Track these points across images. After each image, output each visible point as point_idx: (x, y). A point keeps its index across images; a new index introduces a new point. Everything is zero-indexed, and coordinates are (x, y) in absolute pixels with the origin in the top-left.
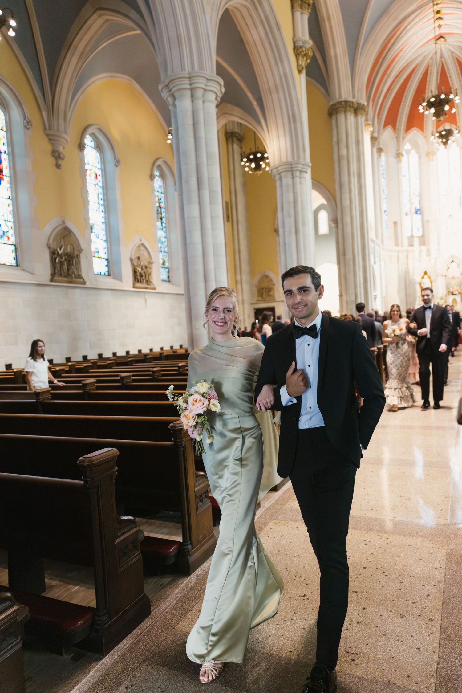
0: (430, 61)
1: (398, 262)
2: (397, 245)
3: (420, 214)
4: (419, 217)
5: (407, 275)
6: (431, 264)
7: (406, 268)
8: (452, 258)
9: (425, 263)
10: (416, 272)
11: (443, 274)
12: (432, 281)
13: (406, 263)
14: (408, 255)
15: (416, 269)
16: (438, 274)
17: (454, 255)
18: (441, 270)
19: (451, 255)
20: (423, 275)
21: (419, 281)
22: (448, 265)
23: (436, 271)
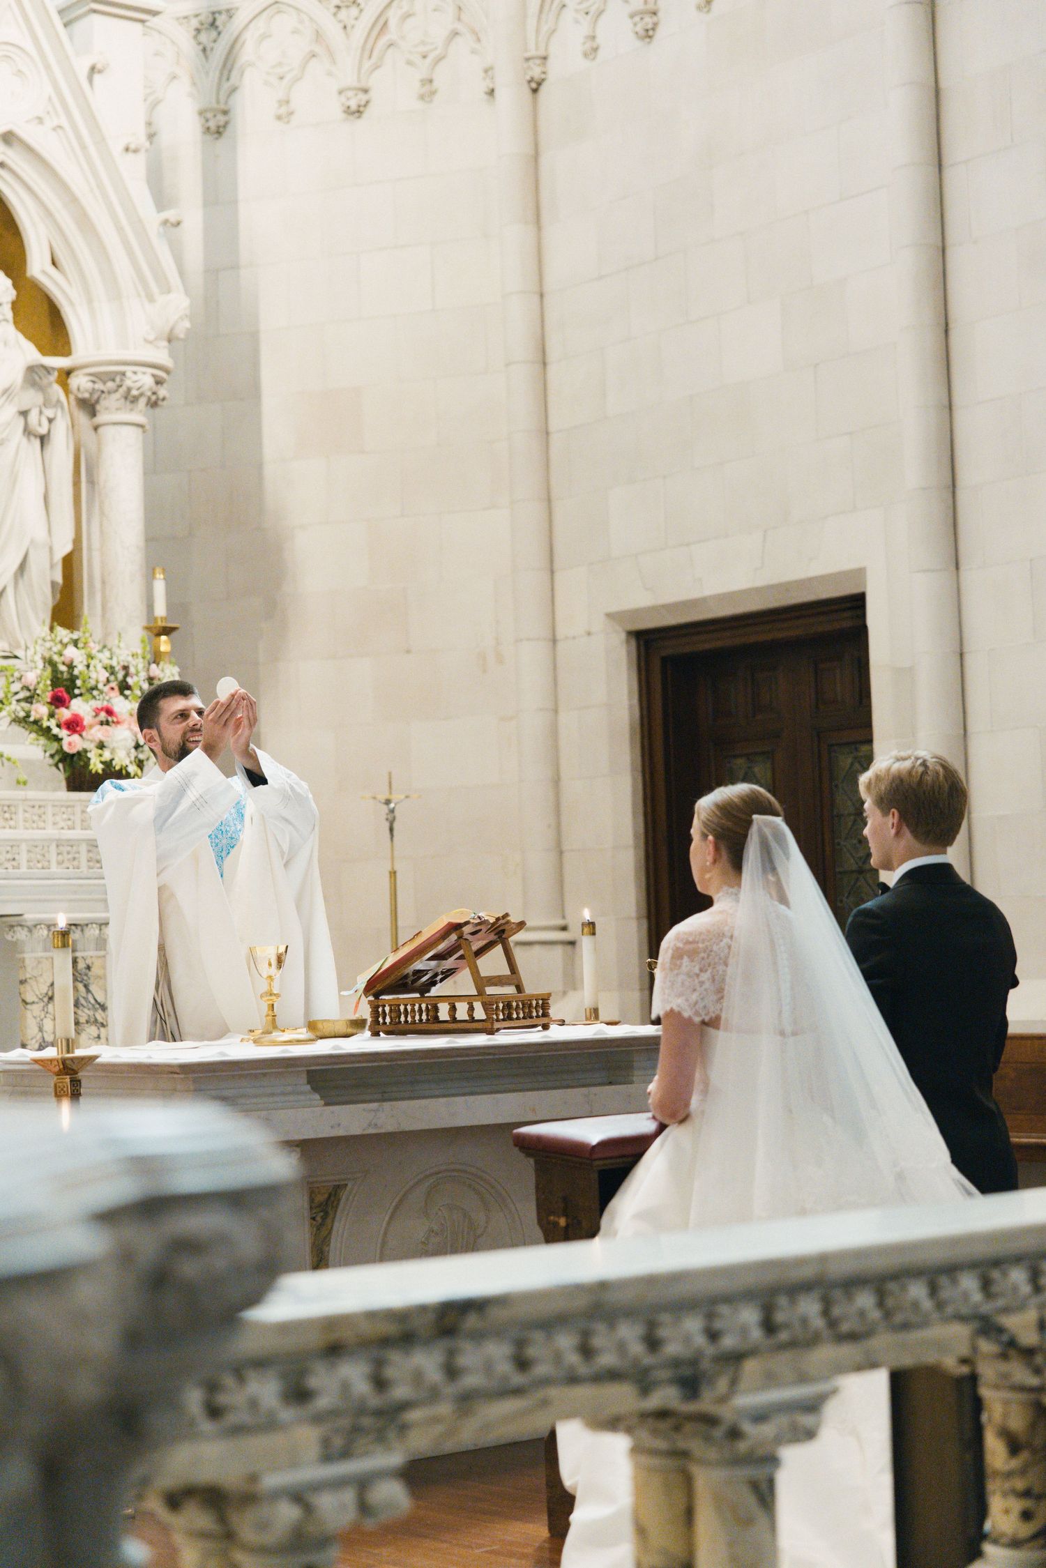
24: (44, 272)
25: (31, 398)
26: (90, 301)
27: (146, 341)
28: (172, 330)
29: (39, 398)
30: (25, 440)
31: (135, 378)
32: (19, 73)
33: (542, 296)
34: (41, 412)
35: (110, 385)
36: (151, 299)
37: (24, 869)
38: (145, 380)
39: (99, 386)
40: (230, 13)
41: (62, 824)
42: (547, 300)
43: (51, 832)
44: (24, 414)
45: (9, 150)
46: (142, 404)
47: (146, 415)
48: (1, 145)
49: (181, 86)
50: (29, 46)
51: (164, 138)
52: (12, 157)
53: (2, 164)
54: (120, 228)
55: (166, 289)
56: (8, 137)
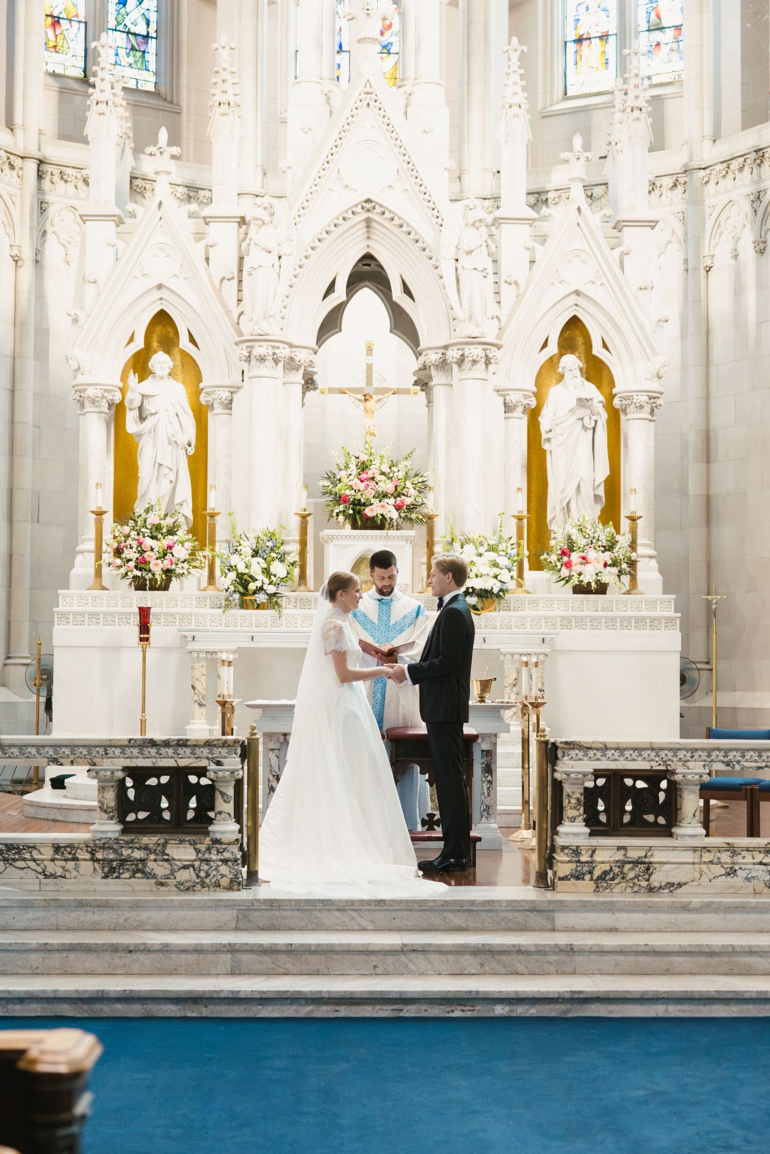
5: (31, 353)
6: (207, 259)
7: (23, 297)
8: (365, 230)
9: (162, 250)
10: (88, 315)
11: (294, 349)
12: (210, 398)
13: (27, 254)
14: (49, 198)
15: (90, 290)
16: (256, 344)
17: (378, 210)
18: (282, 315)
19: (363, 208)
20: (139, 344)
21: (106, 390)
22: (331, 288)
23: (242, 316)
24: (598, 351)
25: (582, 412)
26: (621, 363)
27: (646, 379)
28: (658, 373)
29: (589, 412)
30: (583, 431)
31: (637, 398)
32: (584, 262)
34: (590, 418)
35: (629, 402)
36: (649, 360)
37: (528, 629)
38: (644, 398)
39: (624, 402)
40: (765, 191)
41: (562, 609)
43: (542, 613)
44: (582, 419)
45: (578, 298)
46: (647, 409)
47: (652, 412)
48: (574, 297)
49: (748, 229)
50: (587, 249)
51: (742, 257)
52: (581, 301)
53: (576, 305)
54: (633, 328)
55: (655, 354)
56: (577, 293)
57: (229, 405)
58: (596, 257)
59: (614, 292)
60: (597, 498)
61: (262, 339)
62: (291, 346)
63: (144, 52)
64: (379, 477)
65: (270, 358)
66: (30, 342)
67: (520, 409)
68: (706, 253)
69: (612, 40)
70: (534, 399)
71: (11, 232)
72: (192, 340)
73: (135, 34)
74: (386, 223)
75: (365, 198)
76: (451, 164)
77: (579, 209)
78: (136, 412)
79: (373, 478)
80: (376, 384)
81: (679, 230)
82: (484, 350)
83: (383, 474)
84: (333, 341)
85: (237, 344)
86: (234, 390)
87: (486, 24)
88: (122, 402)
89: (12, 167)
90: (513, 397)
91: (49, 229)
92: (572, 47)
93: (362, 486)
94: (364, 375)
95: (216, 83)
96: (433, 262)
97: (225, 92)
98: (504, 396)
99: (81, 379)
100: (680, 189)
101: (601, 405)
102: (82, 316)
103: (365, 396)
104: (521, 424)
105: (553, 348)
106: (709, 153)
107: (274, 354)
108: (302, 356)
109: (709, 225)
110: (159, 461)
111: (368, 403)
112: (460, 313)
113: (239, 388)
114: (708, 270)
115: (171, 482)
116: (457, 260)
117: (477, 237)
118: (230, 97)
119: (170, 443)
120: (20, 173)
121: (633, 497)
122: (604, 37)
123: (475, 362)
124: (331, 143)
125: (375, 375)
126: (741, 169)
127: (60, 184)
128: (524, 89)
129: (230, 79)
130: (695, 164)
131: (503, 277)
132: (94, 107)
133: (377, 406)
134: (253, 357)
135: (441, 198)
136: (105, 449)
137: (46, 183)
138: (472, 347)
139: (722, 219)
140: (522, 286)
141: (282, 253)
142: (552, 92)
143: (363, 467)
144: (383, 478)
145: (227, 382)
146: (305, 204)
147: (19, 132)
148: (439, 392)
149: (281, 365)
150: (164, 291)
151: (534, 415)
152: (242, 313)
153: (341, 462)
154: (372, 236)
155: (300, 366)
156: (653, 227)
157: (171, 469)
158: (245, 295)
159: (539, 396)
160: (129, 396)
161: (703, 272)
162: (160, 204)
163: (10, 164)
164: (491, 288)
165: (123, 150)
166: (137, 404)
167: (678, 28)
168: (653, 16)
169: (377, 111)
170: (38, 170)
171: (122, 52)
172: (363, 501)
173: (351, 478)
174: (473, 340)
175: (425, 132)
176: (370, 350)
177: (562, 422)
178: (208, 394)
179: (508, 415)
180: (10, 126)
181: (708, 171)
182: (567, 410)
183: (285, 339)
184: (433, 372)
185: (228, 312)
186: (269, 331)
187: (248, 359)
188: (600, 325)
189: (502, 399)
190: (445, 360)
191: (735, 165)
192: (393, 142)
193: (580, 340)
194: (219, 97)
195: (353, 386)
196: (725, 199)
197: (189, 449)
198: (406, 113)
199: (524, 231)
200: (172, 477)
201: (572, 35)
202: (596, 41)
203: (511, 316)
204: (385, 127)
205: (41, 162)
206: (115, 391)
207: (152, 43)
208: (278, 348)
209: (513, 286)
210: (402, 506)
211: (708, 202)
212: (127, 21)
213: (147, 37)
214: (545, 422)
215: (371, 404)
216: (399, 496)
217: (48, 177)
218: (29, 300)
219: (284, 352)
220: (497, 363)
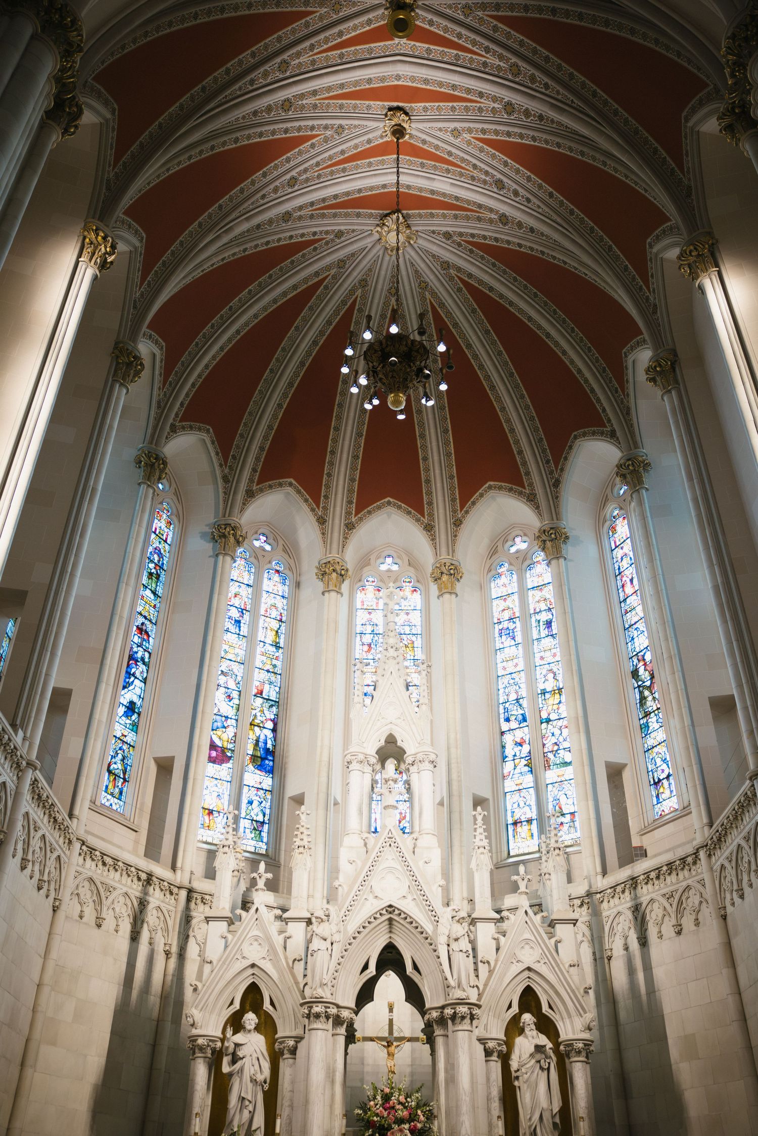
0: (359, 292)
1: (135, 937)
2: (152, 850)
3: (271, 771)
4: (267, 782)
5: (169, 1018)
6: (285, 948)
7: (169, 978)
8: (388, 926)
9: (256, 940)
10: (204, 985)
11: (340, 1009)
12: (281, 1047)
13: (174, 949)
14: (193, 914)
15: (207, 968)
16: (314, 1005)
17: (397, 912)
18: (332, 984)
19: (387, 911)
20: (237, 1005)
21: (211, 1040)
22: (366, 967)
23: (307, 987)
24: (546, 1011)
25: (538, 1056)
26: (563, 1019)
27: (581, 1030)
28: (589, 1026)
29: (543, 1056)
30: (540, 1071)
31: (577, 1045)
32: (532, 947)
33: (740, 994)
34: (545, 1061)
35: (570, 1048)
36: (582, 1017)
38: (581, 1045)
39: (567, 1049)
40: (641, 904)
42: (742, 994)
44: (539, 1062)
45: (530, 973)
46: (584, 1054)
47: (587, 1057)
48: (527, 972)
49: (632, 930)
50: (533, 939)
51: (631, 949)
52: (532, 975)
53: (529, 978)
54: (568, 993)
55: (585, 1012)
56: (529, 969)
57: (293, 1051)
58: (539, 944)
59: (553, 968)
60: (555, 1124)
61: (318, 1001)
62: (338, 1006)
63: (261, 831)
64: (398, 1107)
65: (323, 1015)
66: (170, 1010)
67: (495, 1054)
68: (607, 947)
69: (535, 822)
70: (504, 1046)
71: (166, 935)
72: (272, 1004)
73: (256, 821)
74: (402, 921)
75: (388, 904)
76: (443, 882)
77: (526, 912)
78: (230, 1057)
79: (393, 1107)
80: (396, 1034)
81: (588, 933)
82: (469, 1008)
83: (400, 1103)
84: (368, 1008)
85: (302, 1005)
86: (299, 1039)
87: (460, 812)
88: (221, 1049)
89: (171, 893)
90: (491, 1044)
91: (191, 934)
92: (511, 828)
93: (385, 1114)
94: (387, 1027)
95: (297, 835)
96: (433, 947)
97: (302, 840)
98: (484, 1044)
99: (195, 1032)
100: (585, 907)
101: (551, 1051)
102: (200, 986)
103: (388, 1042)
104: (496, 1067)
105: (515, 1009)
106: (601, 883)
107: (326, 1012)
108: (345, 1014)
109: (607, 929)
110: (242, 1095)
111: (390, 1049)
112: (452, 983)
113: (302, 1038)
114: (609, 958)
115: (250, 1112)
116: (448, 945)
117: (460, 930)
118: (305, 843)
119: (251, 1081)
120: (176, 897)
121: (581, 1123)
122: (529, 821)
123: (463, 1018)
124: (367, 869)
125: (395, 1027)
126: (623, 892)
127: (201, 907)
128: (486, 838)
129: (306, 832)
130: (594, 890)
131: (479, 959)
132: (221, 850)
133: (396, 1051)
134: (312, 1015)
135: (437, 903)
136: (206, 1087)
137: (192, 905)
138: (461, 1006)
139: (614, 924)
140: (492, 964)
141: (334, 940)
142: (501, 852)
143: (387, 1098)
144: (400, 1107)
145: (294, 1034)
146: (350, 908)
147: (179, 872)
148: (440, 1042)
149: (331, 1020)
150: (256, 969)
151: (505, 1059)
152: (306, 984)
153: (370, 1093)
154: (393, 930)
155: (344, 1022)
156: (575, 924)
157: (250, 1102)
158: (309, 972)
159: (509, 1043)
160: (226, 1044)
161: (606, 961)
162: (257, 909)
163: (170, 891)
164: (471, 967)
165: (239, 880)
166: (231, 1050)
167: (572, 814)
168: (557, 808)
169: (395, 849)
170: (188, 896)
171: (248, 831)
172: (386, 1126)
173: (378, 1107)
174: (462, 1002)
175: (426, 862)
176: (391, 1010)
177: (525, 1064)
178: (281, 1043)
179: (489, 1058)
180: (174, 868)
181: (602, 894)
182: (528, 1055)
183: (334, 1001)
184: (435, 1027)
185: (297, 983)
186: (323, 995)
187: (308, 1016)
188: (546, 992)
189: (483, 1046)
190: (443, 1017)
191: (619, 889)
192: (406, 868)
193: (533, 1004)
194: (298, 843)
195: (380, 1035)
196: (615, 911)
197: (265, 1086)
198: (414, 852)
199: (491, 927)
200: (251, 1108)
201: (510, 821)
202: (525, 823)
203: (486, 985)
204: (401, 859)
205: (190, 891)
206: (217, 1041)
207: (266, 827)
208: (329, 1008)
209: (486, 964)
210: (415, 1130)
211: (605, 914)
212: (252, 814)
213: (263, 823)
214: (514, 1064)
215: (392, 1049)
216: (413, 1121)
217: (194, 901)
218: (172, 980)
219: (333, 1011)
220: (478, 1019)
